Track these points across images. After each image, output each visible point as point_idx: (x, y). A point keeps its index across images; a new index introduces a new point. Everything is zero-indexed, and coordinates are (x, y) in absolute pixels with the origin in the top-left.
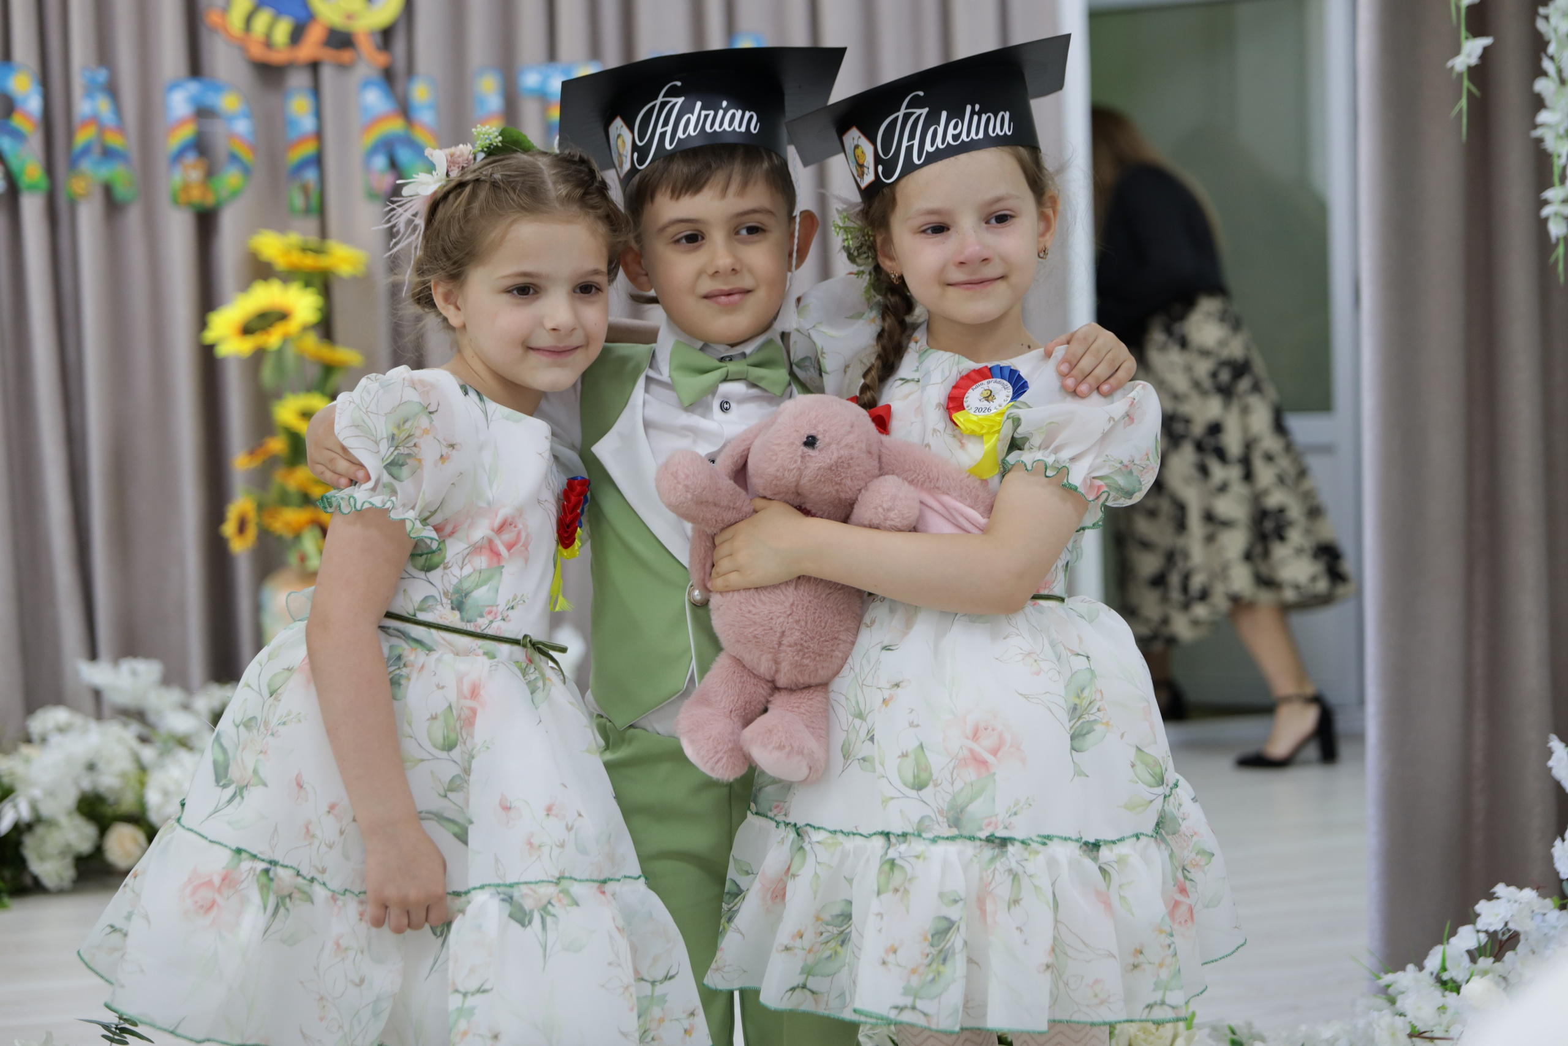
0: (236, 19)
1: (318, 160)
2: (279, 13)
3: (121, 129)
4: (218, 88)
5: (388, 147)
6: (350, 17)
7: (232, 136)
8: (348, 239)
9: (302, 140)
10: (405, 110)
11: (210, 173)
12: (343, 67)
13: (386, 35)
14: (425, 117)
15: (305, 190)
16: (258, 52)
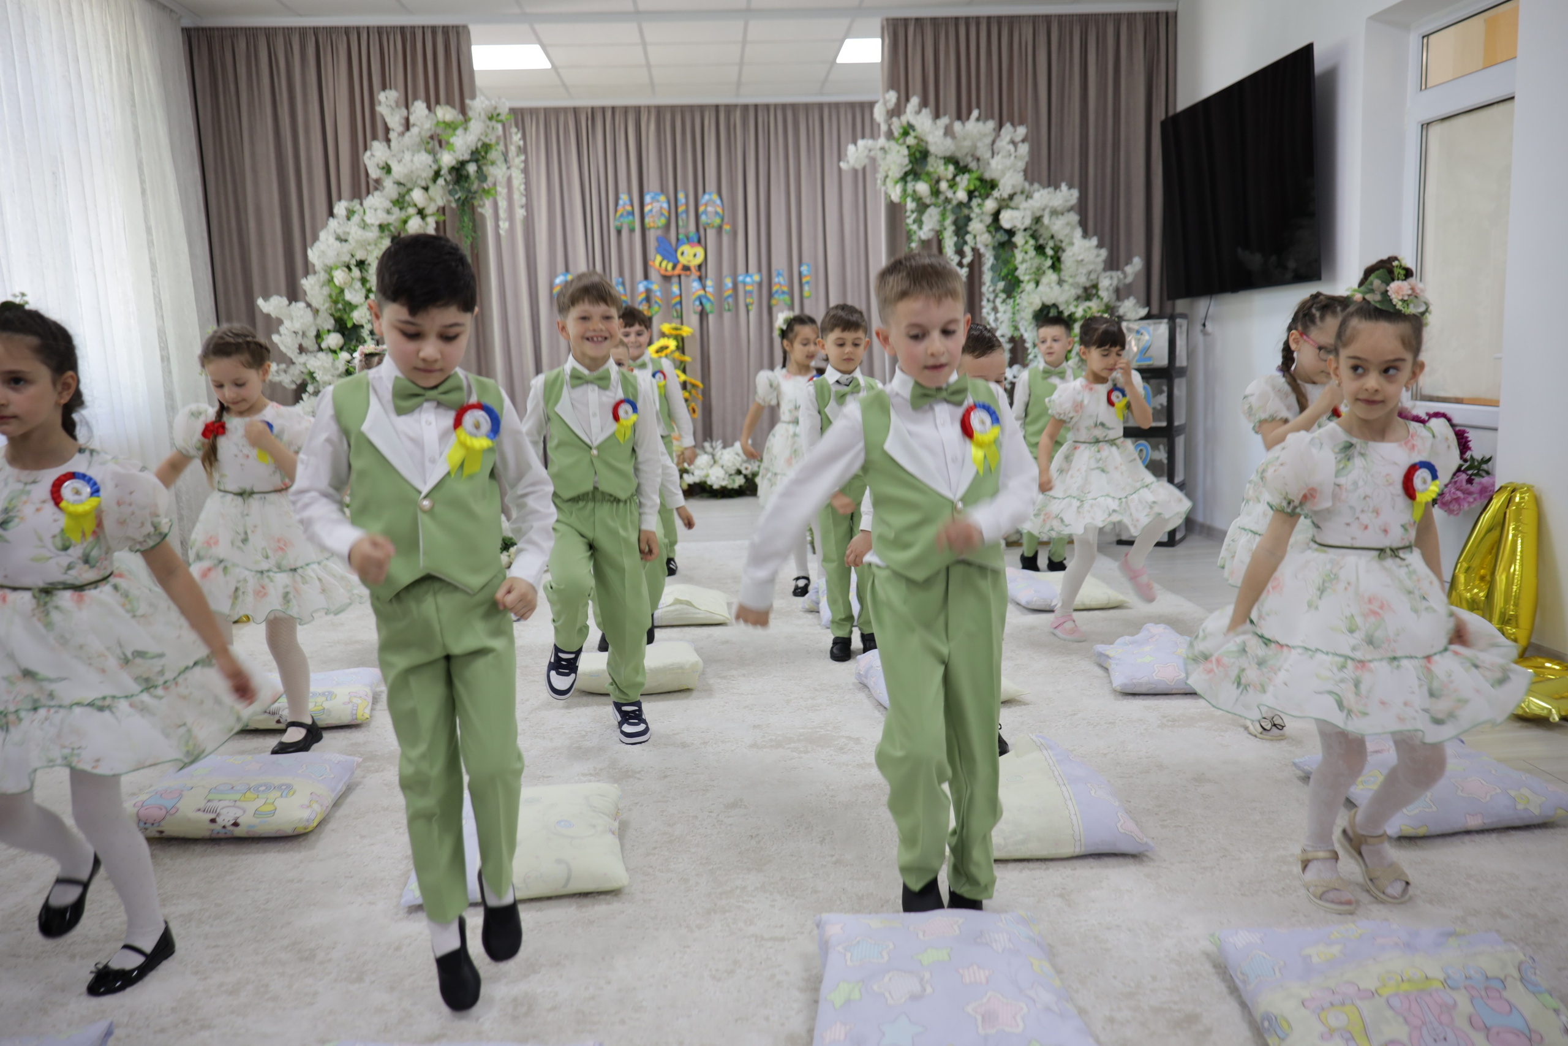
0: (657, 263)
1: (681, 303)
2: (669, 261)
3: (625, 295)
4: (652, 283)
5: (700, 299)
6: (689, 262)
7: (656, 296)
8: (689, 325)
9: (676, 297)
10: (704, 288)
11: (650, 307)
12: (688, 276)
13: (700, 267)
14: (710, 289)
15: (677, 312)
16: (663, 272)
